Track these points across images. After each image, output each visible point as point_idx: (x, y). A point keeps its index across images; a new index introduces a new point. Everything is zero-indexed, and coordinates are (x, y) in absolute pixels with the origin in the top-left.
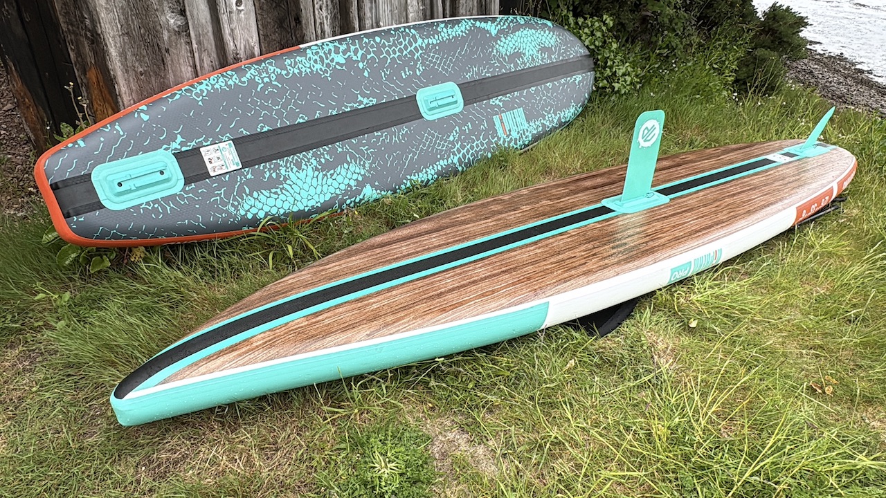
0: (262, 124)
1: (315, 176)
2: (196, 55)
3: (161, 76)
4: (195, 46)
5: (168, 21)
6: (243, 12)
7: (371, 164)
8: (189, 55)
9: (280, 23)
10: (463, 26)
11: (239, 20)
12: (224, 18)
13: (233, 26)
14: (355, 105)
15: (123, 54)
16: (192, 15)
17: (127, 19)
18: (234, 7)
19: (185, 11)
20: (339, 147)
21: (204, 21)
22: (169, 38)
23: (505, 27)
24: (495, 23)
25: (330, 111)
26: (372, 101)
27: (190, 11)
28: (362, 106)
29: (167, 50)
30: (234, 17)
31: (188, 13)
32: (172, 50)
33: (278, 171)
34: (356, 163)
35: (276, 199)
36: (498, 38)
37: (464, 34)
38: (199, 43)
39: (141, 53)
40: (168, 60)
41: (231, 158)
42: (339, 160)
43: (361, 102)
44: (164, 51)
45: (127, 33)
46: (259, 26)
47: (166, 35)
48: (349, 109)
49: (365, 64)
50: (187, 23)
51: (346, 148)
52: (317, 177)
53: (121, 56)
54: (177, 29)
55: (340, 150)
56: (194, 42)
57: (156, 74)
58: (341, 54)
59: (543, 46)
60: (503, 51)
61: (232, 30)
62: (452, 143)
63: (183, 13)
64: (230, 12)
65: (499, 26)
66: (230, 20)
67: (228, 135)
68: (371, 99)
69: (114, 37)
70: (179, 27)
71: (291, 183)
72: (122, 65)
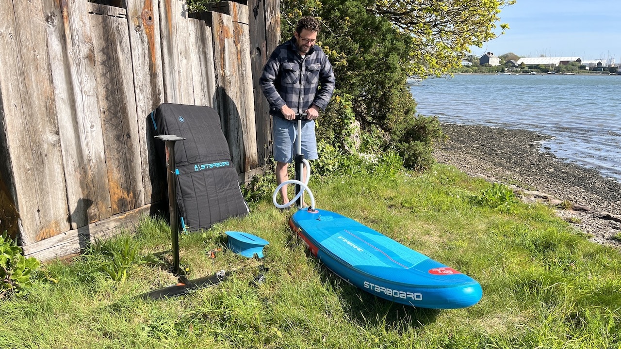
16: (63, 135)
22: (48, 148)
29: (46, 155)
32: (49, 155)
44: (44, 156)
45: (22, 146)
47: (46, 146)
54: (53, 143)
61: (87, 143)
66: (86, 137)
70: (54, 141)
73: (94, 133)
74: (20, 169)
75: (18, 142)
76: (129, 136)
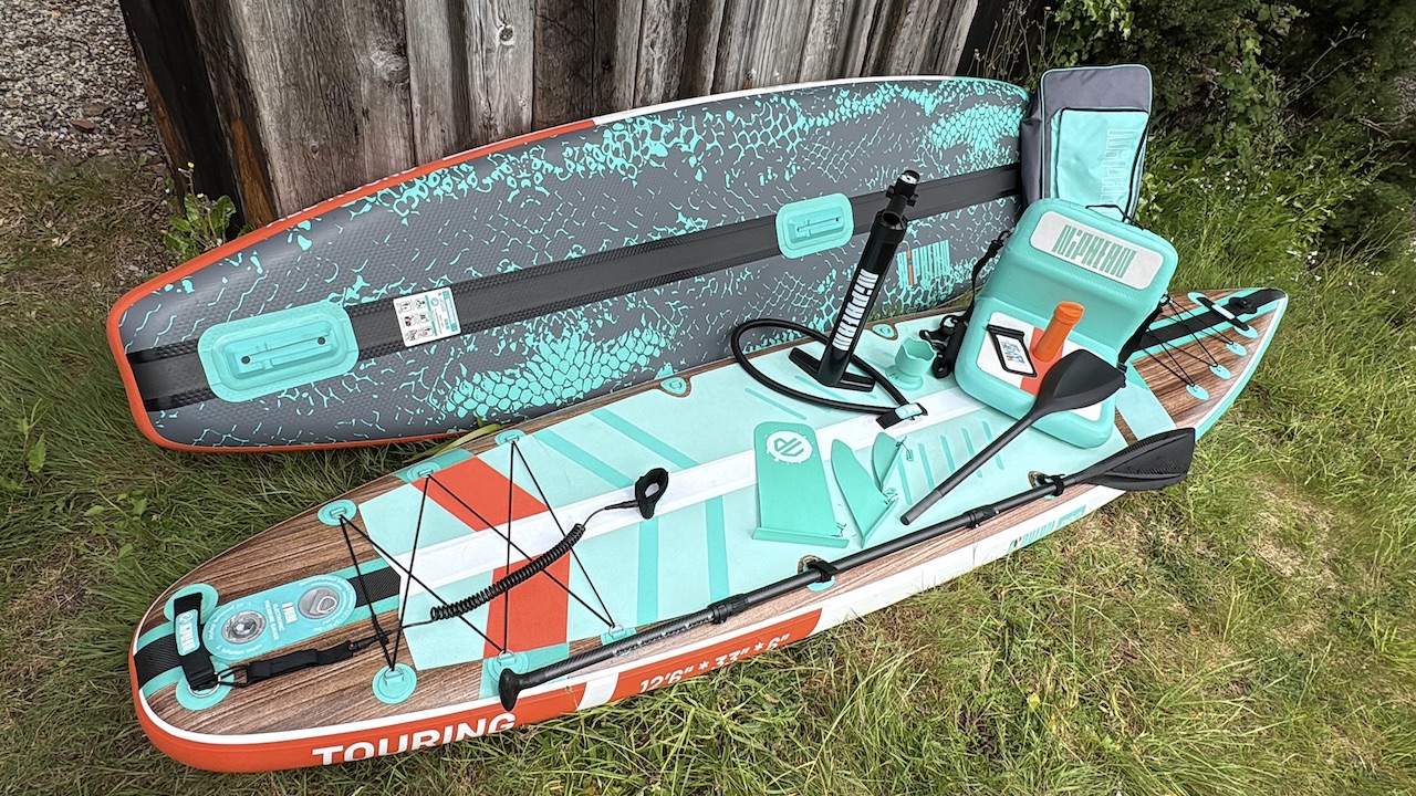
0: (506, 260)
1: (582, 349)
2: (417, 120)
3: (350, 154)
4: (416, 105)
5: (372, 64)
6: (511, 50)
7: (679, 330)
8: (404, 119)
9: (576, 70)
10: (881, 96)
11: (503, 64)
12: (475, 60)
13: (489, 73)
14: (670, 230)
15: (284, 118)
16: (418, 55)
17: (296, 62)
18: (497, 41)
19: (405, 47)
20: (631, 301)
21: (438, 65)
22: (371, 92)
23: (950, 100)
24: (935, 94)
25: (626, 239)
26: (700, 223)
27: (414, 47)
28: (683, 232)
29: (365, 113)
30: (495, 58)
31: (410, 52)
32: (374, 113)
33: (521, 340)
34: (655, 329)
35: (510, 386)
36: (934, 118)
37: (878, 111)
38: (425, 101)
39: (316, 115)
40: (365, 127)
41: (445, 316)
42: (628, 323)
43: (682, 226)
44: (359, 114)
45: (296, 85)
46: (537, 73)
47: (365, 88)
48: (659, 237)
49: (700, 159)
50: (408, 67)
51: (643, 303)
52: (585, 350)
53: (279, 122)
54: (386, 78)
55: (631, 305)
56: (416, 99)
57: (341, 152)
58: (662, 140)
59: (1006, 134)
60: (938, 141)
61: (487, 80)
62: (821, 298)
63: (401, 50)
64: (488, 51)
65: (941, 98)
66: (486, 64)
67: (445, 277)
68: (699, 220)
69: (270, 90)
70: (391, 74)
71: (541, 360)
72: (280, 135)
73: (509, 55)
74: (289, 146)
75: (281, 72)
76: (608, 64)
